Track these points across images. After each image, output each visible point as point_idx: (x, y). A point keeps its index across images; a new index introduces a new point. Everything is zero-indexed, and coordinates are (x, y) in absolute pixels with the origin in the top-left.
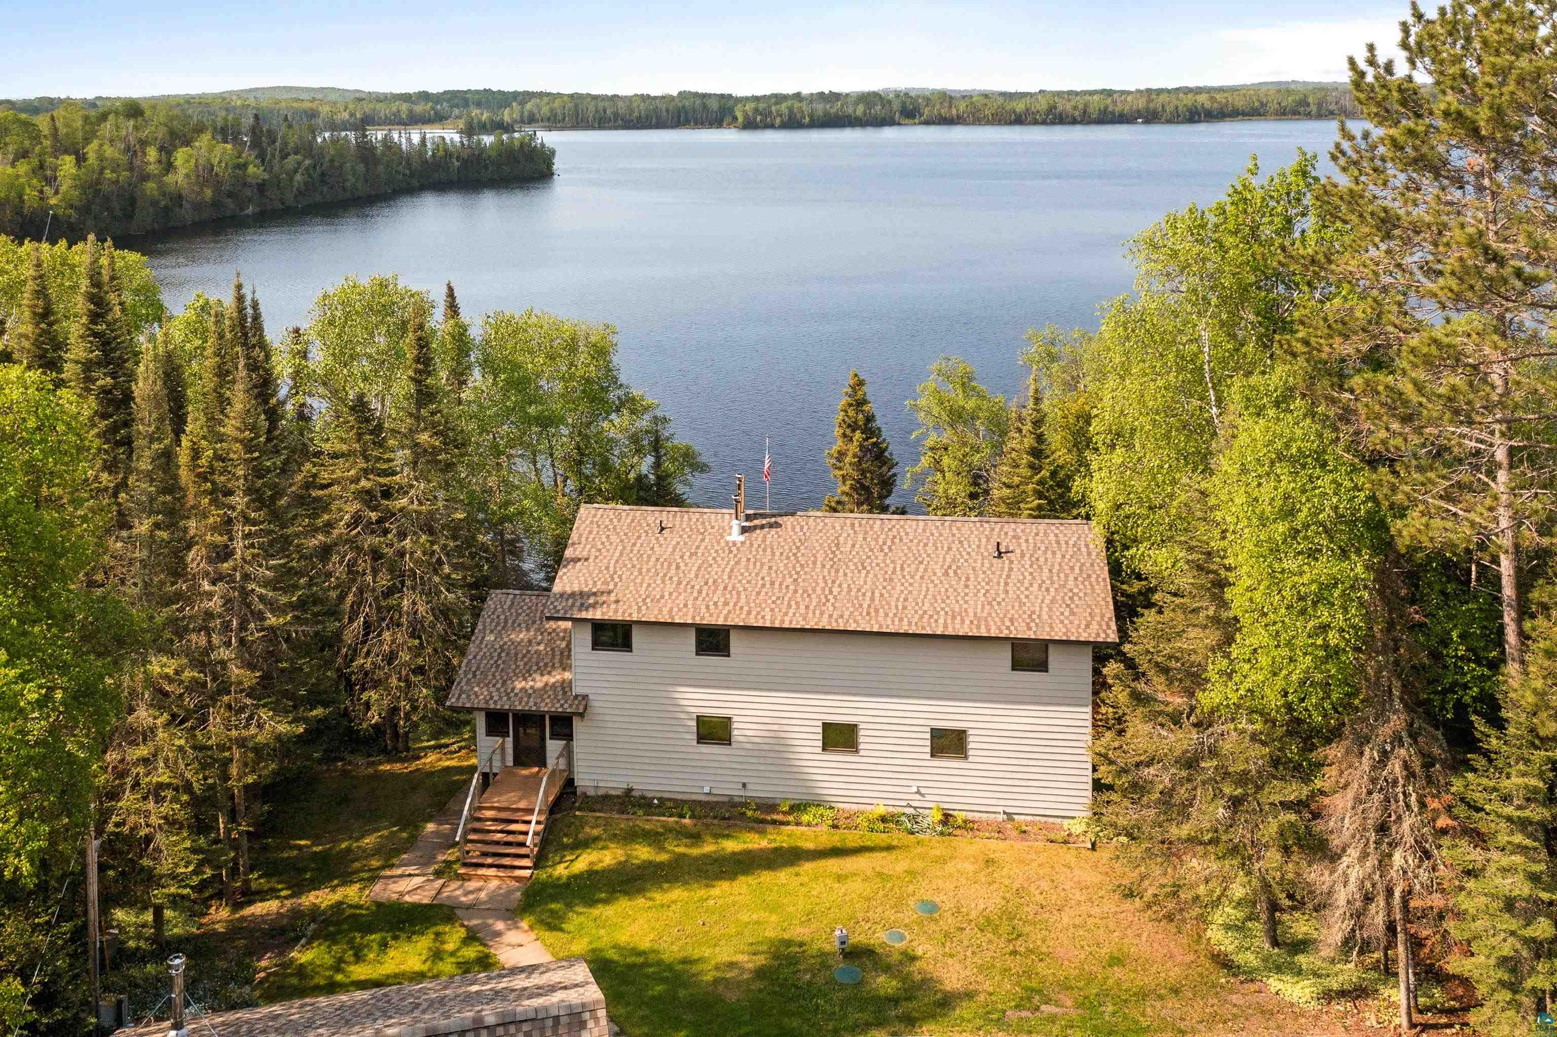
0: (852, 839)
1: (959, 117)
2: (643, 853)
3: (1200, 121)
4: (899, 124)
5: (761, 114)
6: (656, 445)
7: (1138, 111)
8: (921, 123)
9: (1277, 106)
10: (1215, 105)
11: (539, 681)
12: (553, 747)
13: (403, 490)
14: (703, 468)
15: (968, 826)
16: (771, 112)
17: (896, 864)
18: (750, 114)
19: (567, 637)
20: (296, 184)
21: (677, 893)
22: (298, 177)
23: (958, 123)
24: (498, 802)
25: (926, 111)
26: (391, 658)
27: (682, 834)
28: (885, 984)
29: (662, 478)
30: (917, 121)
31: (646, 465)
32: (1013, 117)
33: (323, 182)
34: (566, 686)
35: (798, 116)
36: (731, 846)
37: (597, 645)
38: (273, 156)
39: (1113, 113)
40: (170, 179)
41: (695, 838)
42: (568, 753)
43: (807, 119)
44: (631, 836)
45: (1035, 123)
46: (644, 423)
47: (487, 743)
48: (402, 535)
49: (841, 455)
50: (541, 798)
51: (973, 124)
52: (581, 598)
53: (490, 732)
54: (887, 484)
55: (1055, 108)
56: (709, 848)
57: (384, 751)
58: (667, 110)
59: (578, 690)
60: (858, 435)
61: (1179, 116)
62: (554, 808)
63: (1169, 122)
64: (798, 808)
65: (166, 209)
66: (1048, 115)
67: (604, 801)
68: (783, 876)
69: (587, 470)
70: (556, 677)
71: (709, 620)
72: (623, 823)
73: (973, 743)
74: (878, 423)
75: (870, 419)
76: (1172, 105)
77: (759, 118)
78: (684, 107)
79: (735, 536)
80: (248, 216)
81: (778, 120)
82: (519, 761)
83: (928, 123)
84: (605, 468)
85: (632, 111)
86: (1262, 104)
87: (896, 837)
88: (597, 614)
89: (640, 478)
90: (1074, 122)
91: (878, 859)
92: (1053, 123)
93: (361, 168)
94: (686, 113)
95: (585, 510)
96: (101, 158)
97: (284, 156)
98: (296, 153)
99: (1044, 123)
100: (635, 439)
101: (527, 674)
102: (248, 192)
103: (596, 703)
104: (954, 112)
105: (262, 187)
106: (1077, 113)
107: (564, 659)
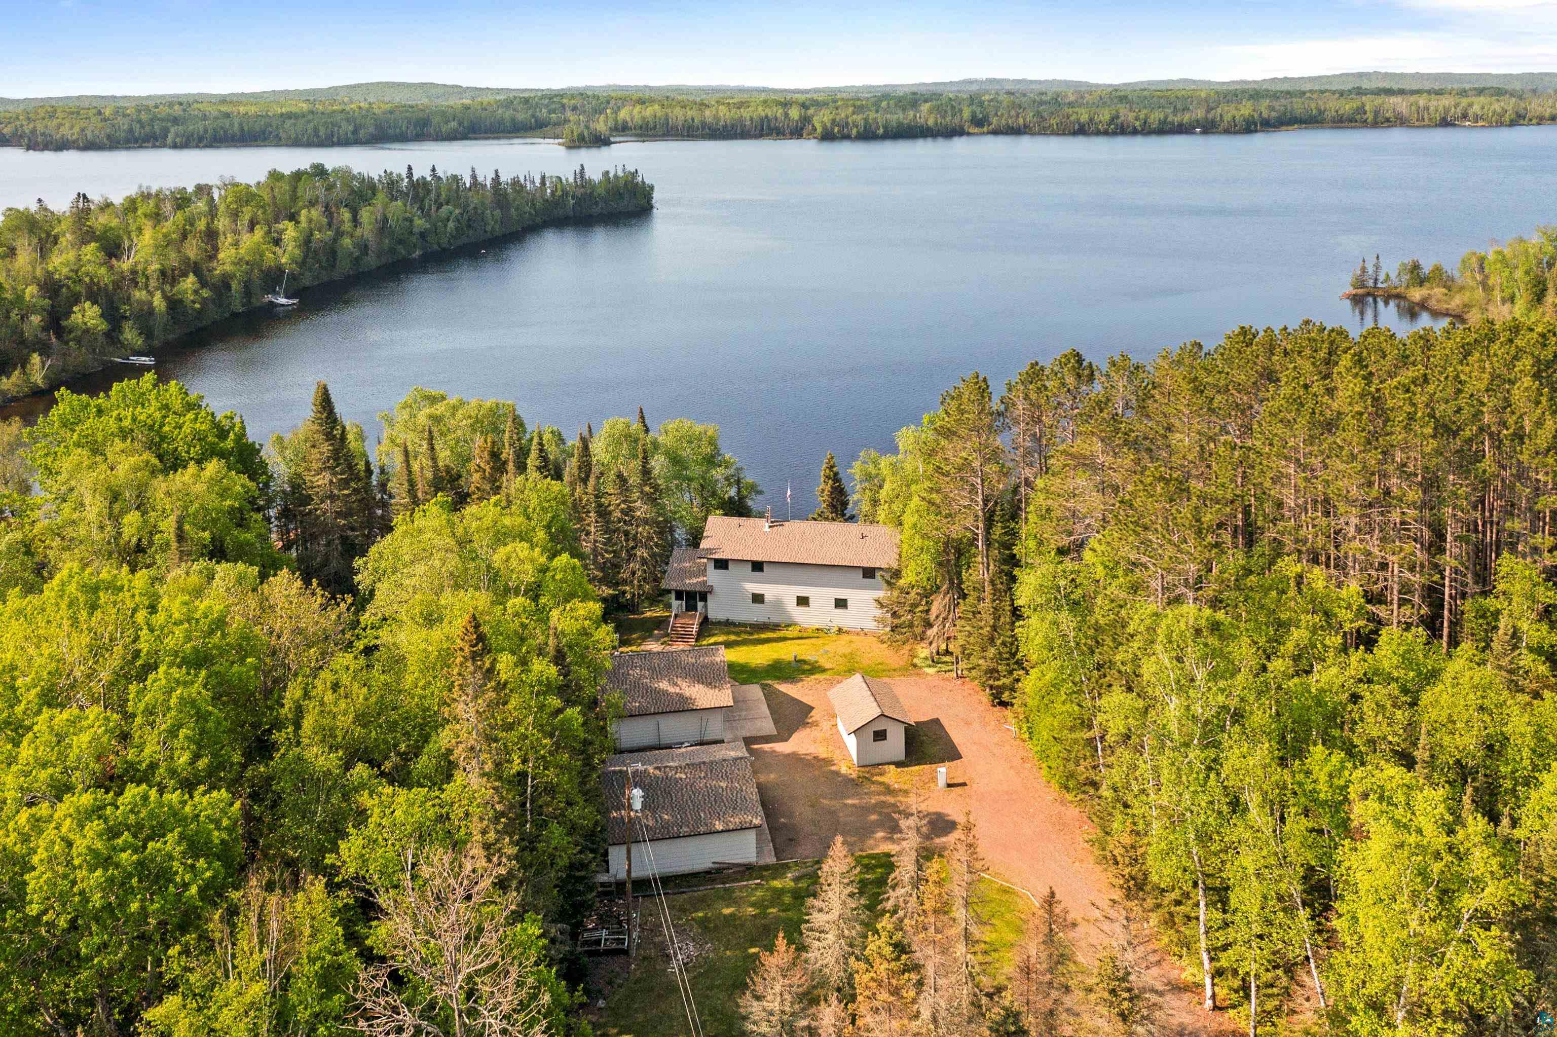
0: (805, 635)
1: (1025, 126)
2: (733, 638)
3: (1256, 131)
4: (969, 134)
5: (838, 125)
6: (738, 482)
7: (1197, 121)
8: (989, 133)
9: (1334, 114)
10: (1274, 114)
11: (695, 581)
12: (700, 605)
13: (639, 509)
14: (760, 492)
15: (847, 632)
16: (847, 124)
17: (820, 641)
18: (829, 125)
19: (705, 565)
20: (448, 229)
21: (745, 648)
22: (451, 225)
23: (1025, 133)
24: (683, 621)
25: (995, 120)
26: (634, 573)
27: (745, 632)
28: (806, 667)
29: (742, 499)
30: (985, 129)
31: (733, 492)
32: (1077, 127)
33: (469, 226)
34: (705, 582)
35: (873, 127)
36: (763, 636)
37: (716, 567)
38: (430, 206)
39: (1172, 123)
40: (358, 232)
41: (751, 634)
42: (706, 607)
43: (881, 131)
44: (728, 633)
45: (1098, 133)
46: (732, 471)
47: (675, 603)
48: (637, 526)
49: (823, 491)
50: (697, 621)
51: (1039, 134)
52: (710, 551)
53: (677, 599)
54: (845, 504)
55: (1118, 117)
56: (756, 636)
57: (629, 611)
58: (751, 119)
59: (709, 583)
60: (830, 482)
61: (1236, 125)
62: (701, 624)
63: (1227, 132)
64: (789, 626)
65: (357, 259)
66: (1109, 125)
67: (719, 623)
68: (780, 644)
69: (705, 494)
70: (701, 579)
71: (755, 559)
72: (726, 629)
73: (849, 603)
74: (841, 476)
75: (836, 474)
76: (1230, 115)
77: (836, 130)
78: (767, 117)
79: (767, 529)
80: (415, 259)
81: (854, 131)
82: (688, 610)
83: (996, 132)
84: (714, 494)
85: (719, 120)
86: (1321, 112)
87: (821, 634)
88: (716, 556)
89: (730, 498)
90: (1135, 132)
91: (813, 641)
92: (1115, 134)
93: (498, 213)
94: (769, 121)
95: (710, 518)
96: (310, 221)
97: (440, 206)
98: (447, 203)
99: (1106, 133)
100: (727, 479)
101: (690, 578)
102: (414, 239)
103: (716, 589)
104: (1021, 121)
105: (423, 235)
106: (1138, 123)
107: (704, 572)
